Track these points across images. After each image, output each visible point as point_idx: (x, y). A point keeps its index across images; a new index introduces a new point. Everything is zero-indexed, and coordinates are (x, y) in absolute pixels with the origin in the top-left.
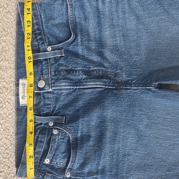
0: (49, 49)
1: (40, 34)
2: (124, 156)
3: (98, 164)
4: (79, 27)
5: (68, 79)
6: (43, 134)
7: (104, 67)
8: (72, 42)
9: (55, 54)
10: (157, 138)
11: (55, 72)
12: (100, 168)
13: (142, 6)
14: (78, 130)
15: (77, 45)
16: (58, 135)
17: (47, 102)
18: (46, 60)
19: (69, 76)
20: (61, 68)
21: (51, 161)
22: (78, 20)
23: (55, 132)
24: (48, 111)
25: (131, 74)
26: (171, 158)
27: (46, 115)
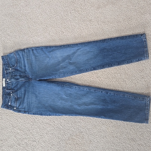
0: (10, 69)
1: (8, 65)
2: (32, 103)
3: (23, 106)
4: (18, 61)
5: (14, 78)
6: (8, 95)
7: (25, 74)
8: (16, 66)
9: (12, 70)
10: (42, 97)
11: (11, 76)
12: (24, 107)
13: (37, 52)
14: (18, 94)
15: (18, 67)
16: (12, 96)
17: (9, 85)
18: (9, 72)
19: (15, 77)
20: (13, 75)
21: (11, 104)
22: (18, 59)
23: (11, 95)
24: (10, 88)
25: (33, 76)
26: (47, 104)
27: (9, 89)
